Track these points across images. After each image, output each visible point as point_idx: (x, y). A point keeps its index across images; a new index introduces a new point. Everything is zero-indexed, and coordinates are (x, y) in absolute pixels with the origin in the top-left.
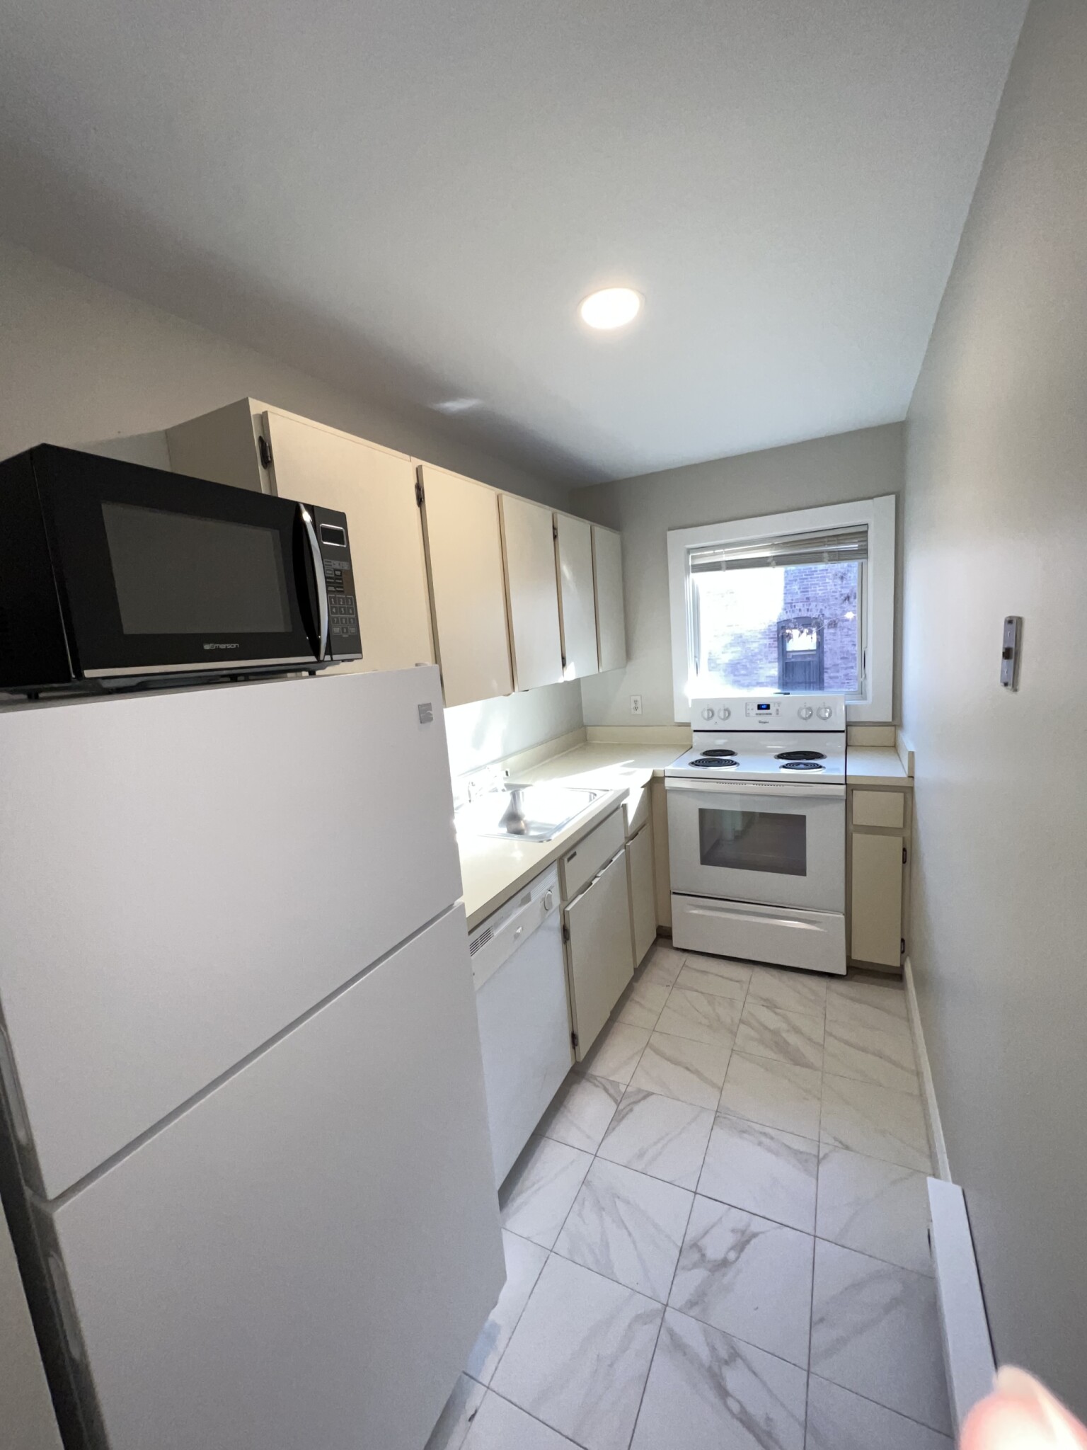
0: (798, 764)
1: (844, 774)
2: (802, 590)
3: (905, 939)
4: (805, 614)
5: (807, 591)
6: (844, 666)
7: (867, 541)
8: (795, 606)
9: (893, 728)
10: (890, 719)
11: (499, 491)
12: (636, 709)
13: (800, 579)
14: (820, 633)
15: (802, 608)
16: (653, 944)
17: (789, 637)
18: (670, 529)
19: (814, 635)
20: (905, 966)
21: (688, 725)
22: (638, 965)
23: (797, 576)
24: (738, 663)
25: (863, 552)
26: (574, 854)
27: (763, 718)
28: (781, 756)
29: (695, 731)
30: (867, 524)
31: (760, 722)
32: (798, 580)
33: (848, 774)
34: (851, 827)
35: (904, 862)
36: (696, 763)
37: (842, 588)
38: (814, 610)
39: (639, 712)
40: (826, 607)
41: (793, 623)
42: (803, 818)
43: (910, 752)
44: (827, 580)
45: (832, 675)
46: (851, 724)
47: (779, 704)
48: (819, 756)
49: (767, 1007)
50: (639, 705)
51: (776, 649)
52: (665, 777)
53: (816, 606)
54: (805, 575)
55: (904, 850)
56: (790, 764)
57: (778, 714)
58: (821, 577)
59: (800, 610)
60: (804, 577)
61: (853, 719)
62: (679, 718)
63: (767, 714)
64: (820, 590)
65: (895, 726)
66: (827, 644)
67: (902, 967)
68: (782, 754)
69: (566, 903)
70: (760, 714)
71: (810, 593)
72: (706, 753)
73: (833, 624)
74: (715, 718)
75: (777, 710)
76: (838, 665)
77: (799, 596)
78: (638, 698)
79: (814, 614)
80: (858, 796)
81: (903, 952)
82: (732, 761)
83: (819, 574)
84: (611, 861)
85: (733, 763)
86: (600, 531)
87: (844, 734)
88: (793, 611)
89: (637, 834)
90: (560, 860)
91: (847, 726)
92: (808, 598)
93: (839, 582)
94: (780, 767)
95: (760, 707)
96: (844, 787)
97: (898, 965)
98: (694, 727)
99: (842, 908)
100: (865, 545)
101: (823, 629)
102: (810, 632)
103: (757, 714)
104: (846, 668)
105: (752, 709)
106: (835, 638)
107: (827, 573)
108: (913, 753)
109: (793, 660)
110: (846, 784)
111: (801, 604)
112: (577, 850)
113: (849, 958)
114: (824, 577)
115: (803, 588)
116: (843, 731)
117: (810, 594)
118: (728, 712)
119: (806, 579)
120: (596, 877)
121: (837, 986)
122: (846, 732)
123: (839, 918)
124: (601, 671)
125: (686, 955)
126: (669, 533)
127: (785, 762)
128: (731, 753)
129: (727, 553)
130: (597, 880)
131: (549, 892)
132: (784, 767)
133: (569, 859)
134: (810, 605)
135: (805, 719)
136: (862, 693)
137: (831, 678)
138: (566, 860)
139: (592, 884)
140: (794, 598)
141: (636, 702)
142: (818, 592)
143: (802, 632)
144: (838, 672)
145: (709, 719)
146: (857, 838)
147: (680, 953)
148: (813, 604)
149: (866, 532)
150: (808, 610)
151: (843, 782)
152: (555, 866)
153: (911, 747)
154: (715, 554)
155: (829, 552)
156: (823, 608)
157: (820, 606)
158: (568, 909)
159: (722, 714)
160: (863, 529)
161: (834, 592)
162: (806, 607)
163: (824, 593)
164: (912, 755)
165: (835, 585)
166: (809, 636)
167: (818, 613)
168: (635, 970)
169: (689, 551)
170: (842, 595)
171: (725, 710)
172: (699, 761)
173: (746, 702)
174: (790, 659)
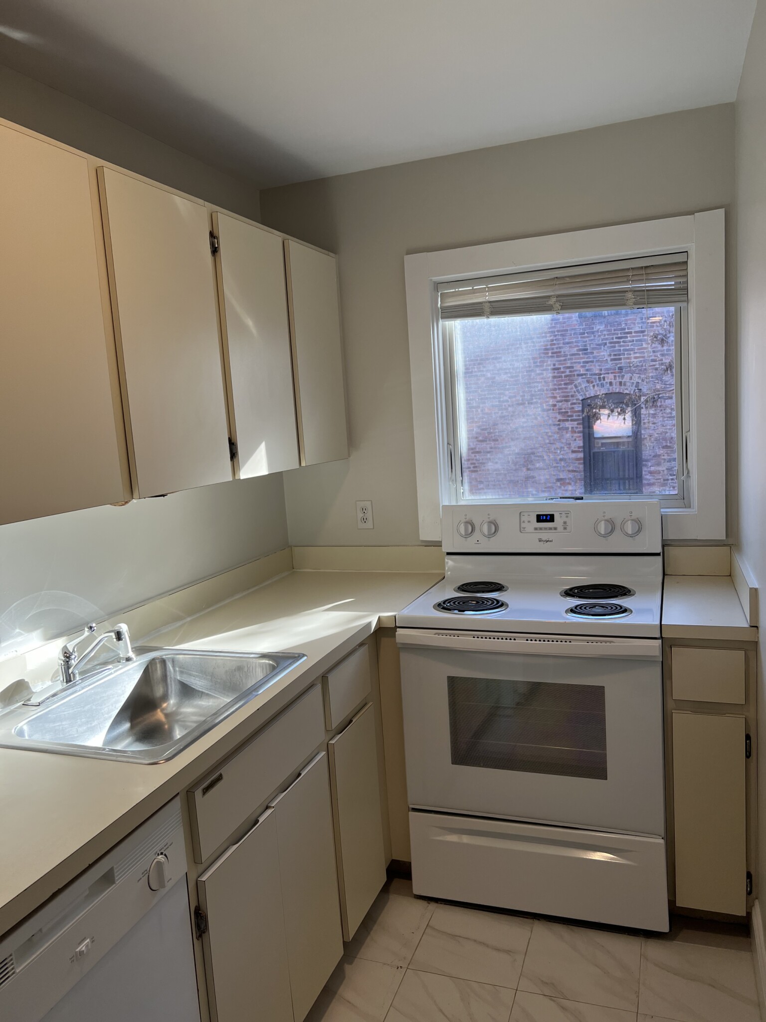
0: (594, 606)
1: (658, 623)
2: (612, 357)
3: (753, 873)
4: (616, 389)
5: (620, 359)
6: (666, 457)
7: (686, 276)
8: (604, 378)
9: (726, 549)
10: (722, 536)
11: (100, 162)
12: (364, 520)
13: (611, 343)
14: (636, 415)
15: (613, 381)
16: (381, 891)
17: (596, 417)
18: (409, 252)
19: (628, 416)
20: (753, 913)
21: (438, 544)
22: (351, 937)
23: (607, 339)
24: (533, 453)
25: (681, 293)
26: (220, 778)
27: (545, 536)
28: (569, 593)
29: (448, 554)
30: (687, 252)
31: (540, 540)
32: (608, 345)
33: (663, 623)
34: (670, 704)
35: (748, 755)
36: (443, 606)
37: (662, 355)
38: (628, 384)
39: (369, 525)
40: (643, 381)
41: (601, 399)
42: (601, 689)
43: (751, 589)
44: (644, 346)
45: (652, 469)
46: (669, 543)
47: (567, 514)
48: (623, 591)
49: (550, 997)
50: (369, 515)
51: (581, 435)
52: (396, 627)
53: (631, 378)
54: (616, 338)
55: (748, 737)
56: (581, 606)
57: (565, 528)
58: (637, 341)
59: (611, 384)
60: (615, 340)
61: (671, 536)
62: (426, 535)
63: (550, 529)
64: (636, 358)
65: (730, 546)
66: (646, 428)
67: (749, 915)
68: (571, 589)
69: (201, 868)
70: (541, 529)
71: (623, 361)
72: (463, 588)
73: (654, 401)
74: (477, 535)
75: (565, 523)
76: (659, 456)
77: (610, 364)
78: (368, 504)
79: (629, 389)
80: (679, 656)
81: (749, 893)
82: (498, 601)
83: (634, 337)
84: (299, 775)
85: (499, 604)
86: (297, 248)
87: (660, 559)
88: (602, 385)
89: (351, 721)
90: (189, 794)
91: (663, 546)
92: (621, 369)
93: (660, 347)
94: (567, 612)
95: (540, 518)
96: (660, 641)
97: (743, 913)
98: (446, 548)
99: (662, 830)
100: (684, 283)
101: (640, 408)
102: (623, 412)
103: (536, 529)
104: (669, 461)
105: (529, 522)
106: (655, 421)
107: (644, 336)
108: (756, 590)
109: (603, 449)
110: (662, 638)
111: (611, 376)
112: (223, 771)
113: (672, 903)
114: (640, 340)
115: (615, 355)
116: (658, 554)
117: (623, 363)
118: (494, 527)
119: (619, 342)
120: (267, 808)
121: (654, 949)
122: (662, 554)
123: (659, 844)
124: (303, 464)
125: (433, 906)
126: (407, 258)
127: (574, 602)
128: (499, 588)
129: (491, 289)
130: (269, 812)
131: (161, 858)
132: (572, 611)
133: (206, 790)
134: (623, 376)
135: (605, 536)
136: (683, 498)
137: (651, 473)
138: (198, 793)
139: (258, 821)
140: (603, 368)
141: (364, 510)
142: (633, 360)
143: (612, 411)
144: (659, 464)
145: (468, 535)
146: (679, 719)
147: (422, 904)
148: (627, 377)
149: (686, 263)
150: (621, 383)
151: (658, 635)
152: (177, 806)
153: (754, 582)
154: (474, 292)
155: (634, 291)
156: (640, 381)
157: (636, 378)
158: (204, 878)
159: (485, 528)
160: (680, 258)
161: (653, 361)
162: (618, 380)
163: (640, 362)
164: (754, 593)
165: (654, 352)
166: (621, 417)
167: (634, 388)
168: (346, 944)
169: (437, 286)
170: (662, 364)
171: (490, 522)
172: (449, 601)
173: (521, 511)
174: (599, 448)
